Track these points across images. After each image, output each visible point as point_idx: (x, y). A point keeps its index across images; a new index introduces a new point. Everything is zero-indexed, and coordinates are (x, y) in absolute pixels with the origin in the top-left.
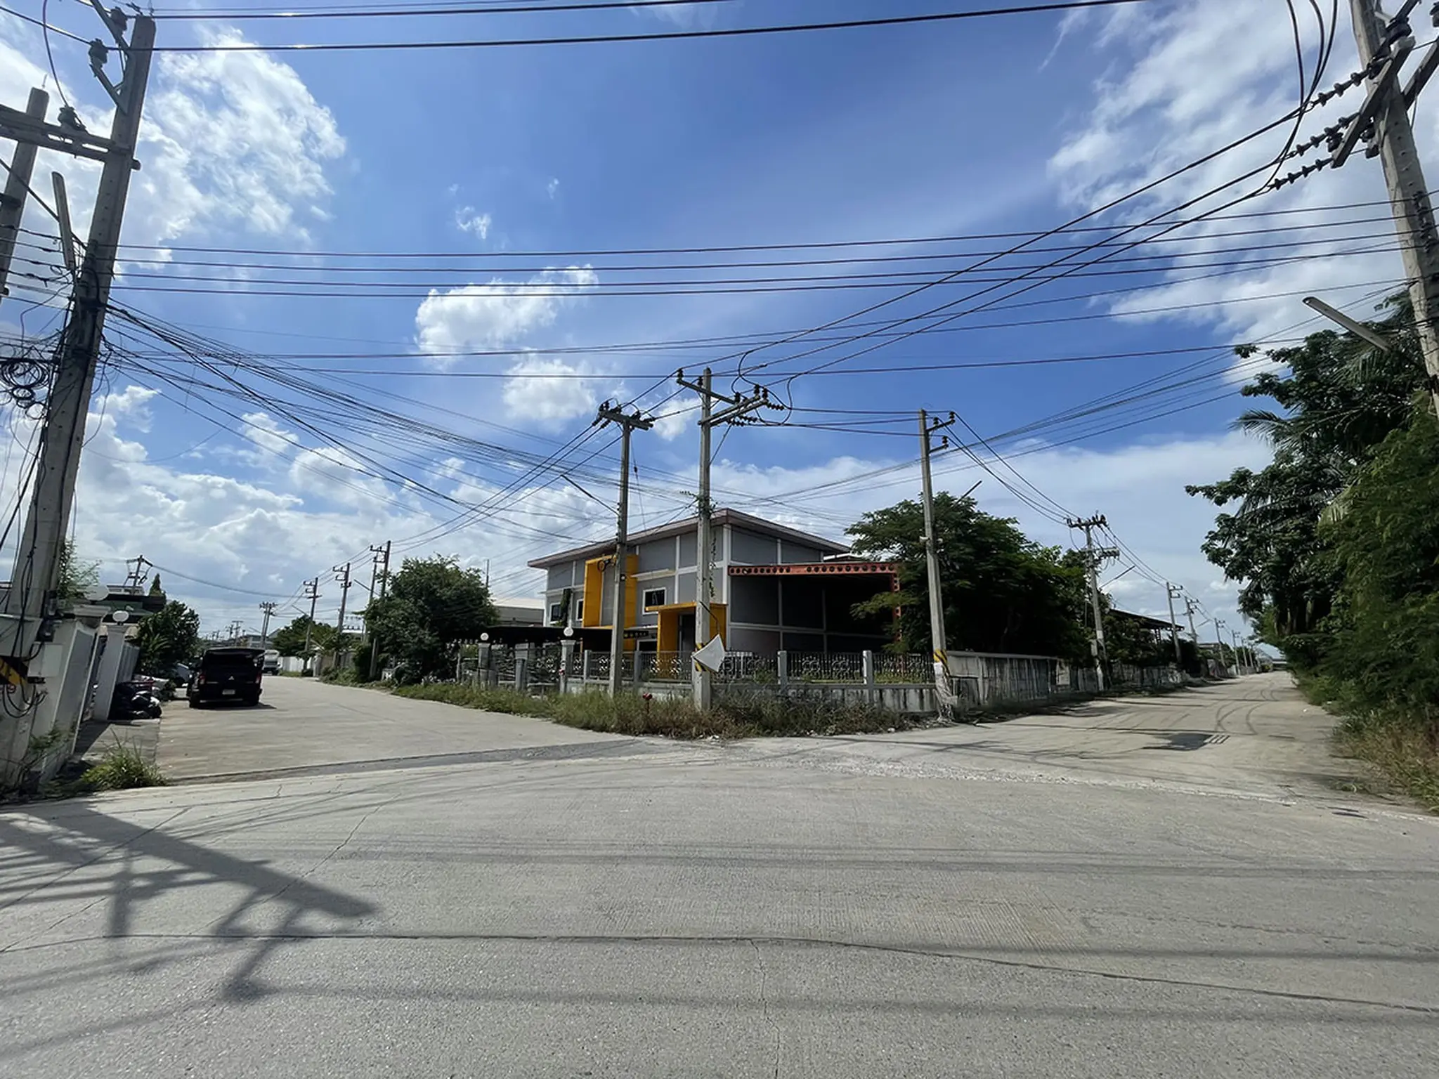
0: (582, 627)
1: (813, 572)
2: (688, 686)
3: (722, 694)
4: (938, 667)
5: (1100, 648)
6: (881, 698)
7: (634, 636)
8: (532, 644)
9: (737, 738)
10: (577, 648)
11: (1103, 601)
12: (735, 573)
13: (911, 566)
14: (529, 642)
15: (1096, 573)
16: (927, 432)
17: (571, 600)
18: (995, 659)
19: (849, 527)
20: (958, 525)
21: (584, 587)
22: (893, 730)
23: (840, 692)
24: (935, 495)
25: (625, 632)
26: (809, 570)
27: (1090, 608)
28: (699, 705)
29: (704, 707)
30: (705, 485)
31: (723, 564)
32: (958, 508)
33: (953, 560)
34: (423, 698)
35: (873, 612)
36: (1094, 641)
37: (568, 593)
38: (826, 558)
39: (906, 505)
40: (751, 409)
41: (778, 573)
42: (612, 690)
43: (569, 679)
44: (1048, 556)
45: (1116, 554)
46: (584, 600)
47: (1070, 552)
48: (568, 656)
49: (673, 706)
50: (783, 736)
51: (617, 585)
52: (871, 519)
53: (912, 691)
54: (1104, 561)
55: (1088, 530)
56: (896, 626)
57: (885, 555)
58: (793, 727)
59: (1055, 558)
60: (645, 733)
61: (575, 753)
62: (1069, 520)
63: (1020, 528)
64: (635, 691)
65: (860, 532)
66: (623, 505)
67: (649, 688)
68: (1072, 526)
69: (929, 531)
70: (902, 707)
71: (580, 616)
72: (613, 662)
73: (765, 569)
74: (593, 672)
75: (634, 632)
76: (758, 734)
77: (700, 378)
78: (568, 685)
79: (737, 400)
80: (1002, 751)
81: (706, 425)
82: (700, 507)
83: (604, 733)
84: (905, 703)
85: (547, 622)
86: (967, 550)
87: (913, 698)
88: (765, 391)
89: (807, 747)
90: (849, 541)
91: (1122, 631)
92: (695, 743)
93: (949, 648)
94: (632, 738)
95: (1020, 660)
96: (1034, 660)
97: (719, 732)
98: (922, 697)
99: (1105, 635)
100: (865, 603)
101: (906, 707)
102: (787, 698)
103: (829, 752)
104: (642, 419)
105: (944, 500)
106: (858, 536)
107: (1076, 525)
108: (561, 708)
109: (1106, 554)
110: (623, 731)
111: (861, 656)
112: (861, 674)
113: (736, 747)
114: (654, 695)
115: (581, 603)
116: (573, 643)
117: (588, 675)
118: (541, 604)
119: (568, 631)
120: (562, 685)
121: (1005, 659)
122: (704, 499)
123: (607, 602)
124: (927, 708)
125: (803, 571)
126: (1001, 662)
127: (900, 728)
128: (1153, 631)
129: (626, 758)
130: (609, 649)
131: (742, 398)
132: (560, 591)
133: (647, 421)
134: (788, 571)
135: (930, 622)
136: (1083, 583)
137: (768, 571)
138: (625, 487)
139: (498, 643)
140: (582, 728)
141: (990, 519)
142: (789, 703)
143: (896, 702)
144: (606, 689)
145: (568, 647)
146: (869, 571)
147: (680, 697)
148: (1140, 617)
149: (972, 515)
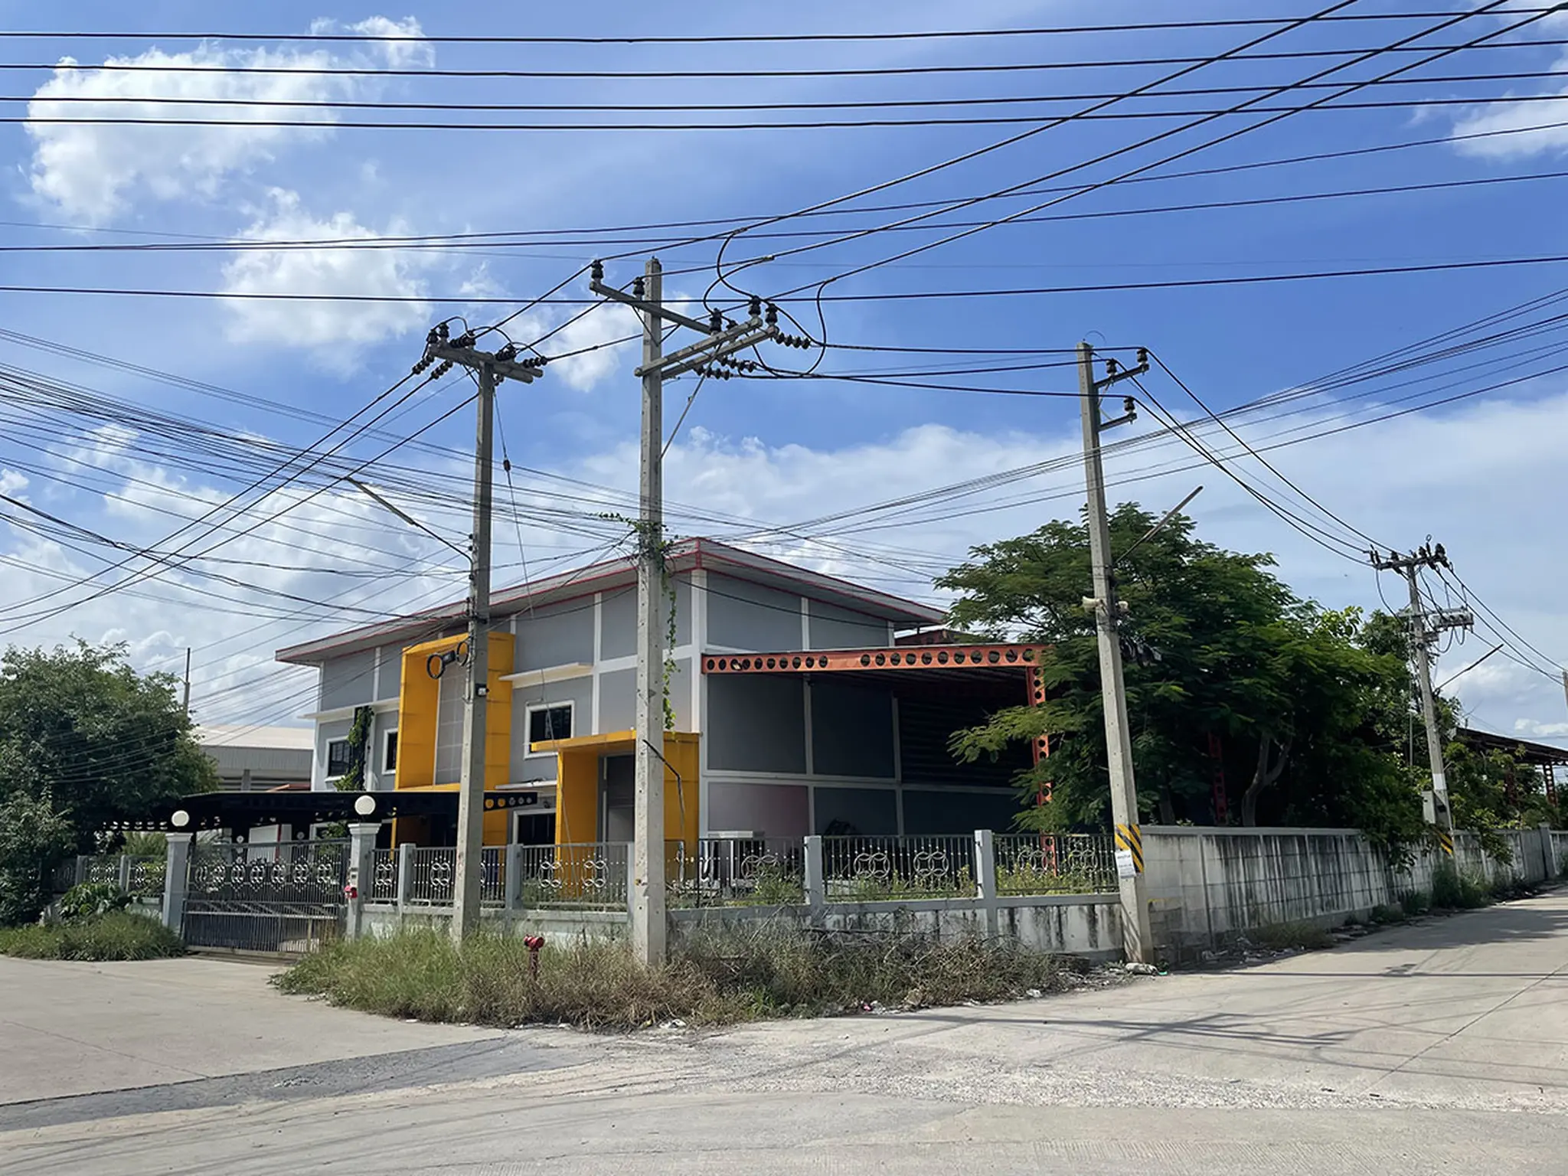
0: (396, 790)
1: (873, 666)
2: (619, 916)
3: (689, 931)
4: (1124, 859)
5: (1440, 809)
6: (1012, 925)
7: (507, 805)
8: (287, 828)
9: (721, 1023)
10: (383, 839)
11: (1444, 715)
12: (717, 669)
13: (1066, 654)
14: (279, 822)
15: (1429, 658)
16: (1093, 388)
17: (372, 730)
18: (1235, 837)
19: (945, 573)
20: (1156, 569)
21: (398, 703)
22: (1036, 992)
23: (930, 917)
24: (1112, 510)
25: (487, 796)
26: (865, 662)
27: (1420, 729)
28: (641, 955)
29: (653, 960)
30: (653, 499)
31: (690, 651)
32: (1159, 536)
33: (1150, 640)
34: (43, 957)
35: (993, 747)
36: (1427, 796)
37: (365, 717)
38: (899, 634)
39: (1055, 529)
40: (743, 345)
41: (803, 668)
42: (459, 930)
43: (367, 907)
44: (1334, 628)
45: (1466, 622)
46: (399, 730)
47: (1379, 616)
48: (364, 858)
49: (588, 962)
50: (817, 1014)
51: (469, 707)
52: (988, 559)
53: (1073, 910)
54: (1444, 636)
55: (1412, 576)
56: (1040, 776)
57: (1014, 630)
58: (835, 996)
59: (1349, 631)
60: (528, 1020)
61: (379, 1075)
62: (1374, 556)
63: (1279, 573)
64: (508, 931)
65: (966, 584)
66: (482, 541)
67: (538, 922)
68: (1380, 566)
69: (1100, 587)
70: (1054, 942)
71: (391, 765)
72: (460, 868)
73: (777, 660)
74: (420, 888)
75: (506, 796)
76: (765, 1013)
77: (639, 282)
78: (365, 919)
79: (715, 328)
80: (1254, 1037)
81: (652, 377)
82: (641, 545)
83: (442, 1026)
84: (1060, 934)
85: (320, 781)
86: (1178, 620)
87: (1076, 922)
88: (772, 310)
89: (863, 1040)
90: (945, 599)
91: (1480, 773)
92: (635, 1040)
93: (1144, 819)
94: (497, 1033)
95: (1285, 839)
96: (1312, 838)
97: (684, 1013)
98: (1093, 920)
99: (1449, 778)
100: (977, 730)
101: (1062, 942)
102: (824, 933)
103: (908, 1049)
104: (519, 359)
105: (1131, 522)
106: (960, 593)
107: (1389, 565)
108: (348, 972)
109: (1447, 622)
110: (483, 1018)
111: (971, 842)
112: (973, 875)
113: (719, 1046)
114: (548, 936)
115: (393, 738)
116: (374, 828)
117: (407, 897)
118: (305, 739)
119: (365, 805)
120: (351, 919)
121: (1257, 838)
122: (651, 528)
123: (449, 733)
124: (1105, 943)
125: (853, 664)
126: (1248, 841)
127: (1052, 989)
128: (1539, 769)
129: (489, 1084)
130: (453, 842)
131: (725, 324)
132: (349, 712)
133: (529, 364)
134: (823, 663)
135: (1105, 763)
136: (1403, 680)
137: (784, 664)
138: (484, 506)
139: (210, 827)
140: (395, 1015)
141: (1221, 555)
142: (829, 946)
143: (1042, 932)
144: (445, 928)
145: (362, 837)
146: (985, 663)
147: (603, 939)
148: (1514, 743)
149: (1183, 548)
